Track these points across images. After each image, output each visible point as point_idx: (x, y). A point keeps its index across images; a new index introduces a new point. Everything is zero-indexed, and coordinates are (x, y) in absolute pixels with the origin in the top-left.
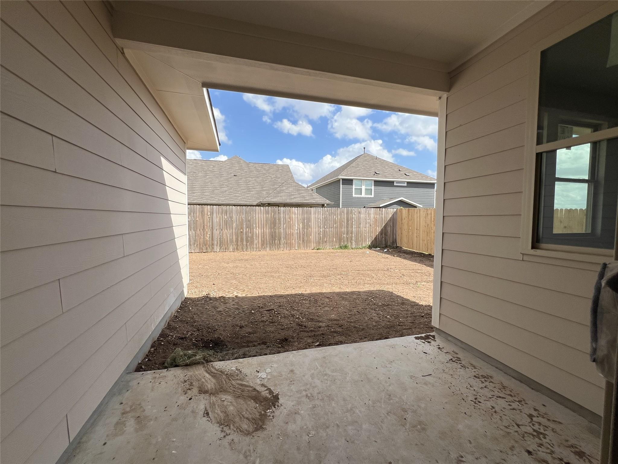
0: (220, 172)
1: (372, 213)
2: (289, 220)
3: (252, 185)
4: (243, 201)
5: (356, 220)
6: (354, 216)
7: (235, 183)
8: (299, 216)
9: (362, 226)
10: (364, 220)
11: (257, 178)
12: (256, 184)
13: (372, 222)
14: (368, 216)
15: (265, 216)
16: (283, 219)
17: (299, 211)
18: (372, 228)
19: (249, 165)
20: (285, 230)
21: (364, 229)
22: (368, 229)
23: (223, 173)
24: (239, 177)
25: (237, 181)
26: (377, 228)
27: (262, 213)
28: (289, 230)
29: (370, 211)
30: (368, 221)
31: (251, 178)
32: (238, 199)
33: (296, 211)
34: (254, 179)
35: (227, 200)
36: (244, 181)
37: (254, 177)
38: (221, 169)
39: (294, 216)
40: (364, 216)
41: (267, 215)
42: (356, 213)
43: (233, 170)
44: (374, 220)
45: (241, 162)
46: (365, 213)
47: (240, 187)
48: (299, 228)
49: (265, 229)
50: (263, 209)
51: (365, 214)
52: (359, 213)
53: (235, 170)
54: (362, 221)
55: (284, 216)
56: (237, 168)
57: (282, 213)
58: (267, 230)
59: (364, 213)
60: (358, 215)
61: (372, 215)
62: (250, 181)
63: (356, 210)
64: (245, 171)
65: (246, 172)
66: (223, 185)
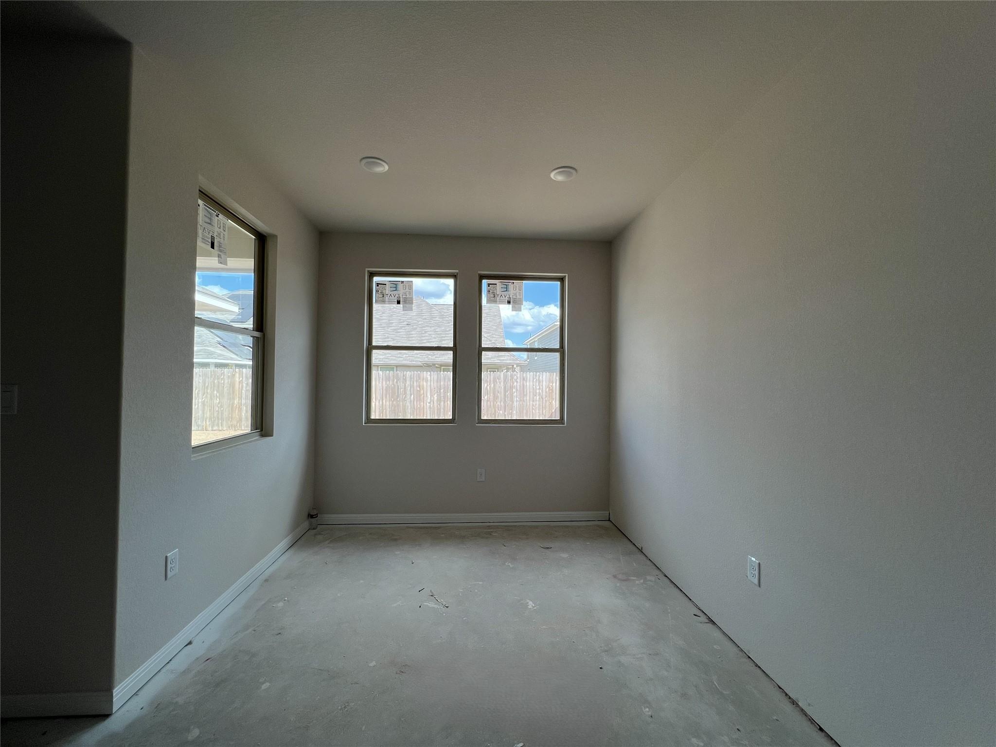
0: (389, 320)
1: (544, 380)
2: (418, 389)
3: (427, 338)
4: (408, 360)
5: (519, 389)
6: (515, 383)
7: (404, 335)
8: (432, 383)
9: (528, 398)
10: (532, 390)
11: (438, 326)
12: (433, 336)
13: (544, 394)
14: (537, 384)
15: (384, 383)
16: (410, 387)
17: (432, 377)
18: (544, 401)
19: (432, 309)
20: (412, 403)
21: (531, 402)
22: (537, 403)
23: (393, 321)
24: (413, 326)
25: (409, 332)
26: (552, 402)
27: (381, 380)
28: (418, 403)
29: (541, 377)
30: (538, 391)
31: (429, 328)
32: (401, 358)
33: (429, 377)
34: (433, 328)
35: (386, 359)
36: (417, 332)
37: (433, 327)
38: (392, 316)
39: (425, 384)
40: (531, 383)
41: (388, 383)
42: (519, 380)
43: (408, 317)
44: (547, 390)
45: (422, 305)
46: (534, 379)
47: (411, 340)
48: (432, 401)
49: (384, 401)
50: (381, 374)
51: (533, 381)
52: (524, 379)
53: (410, 316)
54: (528, 391)
55: (411, 383)
56: (414, 314)
57: (408, 379)
58: (388, 403)
59: (531, 379)
60: (522, 383)
61: (544, 383)
62: (426, 332)
63: (519, 376)
64: (424, 317)
65: (425, 319)
66: (388, 338)
